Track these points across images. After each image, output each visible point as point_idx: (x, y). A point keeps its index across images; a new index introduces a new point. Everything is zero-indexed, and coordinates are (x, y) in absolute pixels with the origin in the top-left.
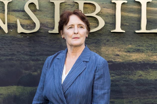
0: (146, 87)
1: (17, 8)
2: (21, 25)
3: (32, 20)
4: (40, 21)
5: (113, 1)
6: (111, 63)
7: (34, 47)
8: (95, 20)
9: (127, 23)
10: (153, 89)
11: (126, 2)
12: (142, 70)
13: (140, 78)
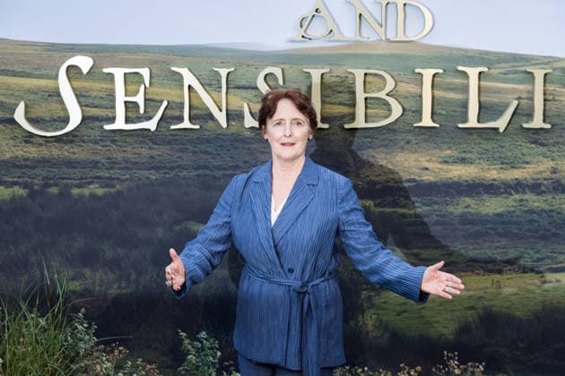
0: (477, 228)
1: (243, 83)
2: (251, 113)
5: (417, 71)
6: (414, 184)
8: (385, 104)
9: (442, 109)
10: (490, 231)
11: (441, 71)
12: (470, 196)
13: (466, 210)
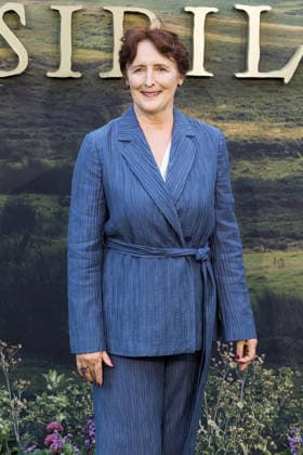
0: (257, 196)
3: (10, 47)
4: (28, 51)
5: (187, 9)
7: (14, 108)
9: (217, 56)
10: (273, 201)
11: (216, 10)
12: (249, 159)
13: (244, 175)
